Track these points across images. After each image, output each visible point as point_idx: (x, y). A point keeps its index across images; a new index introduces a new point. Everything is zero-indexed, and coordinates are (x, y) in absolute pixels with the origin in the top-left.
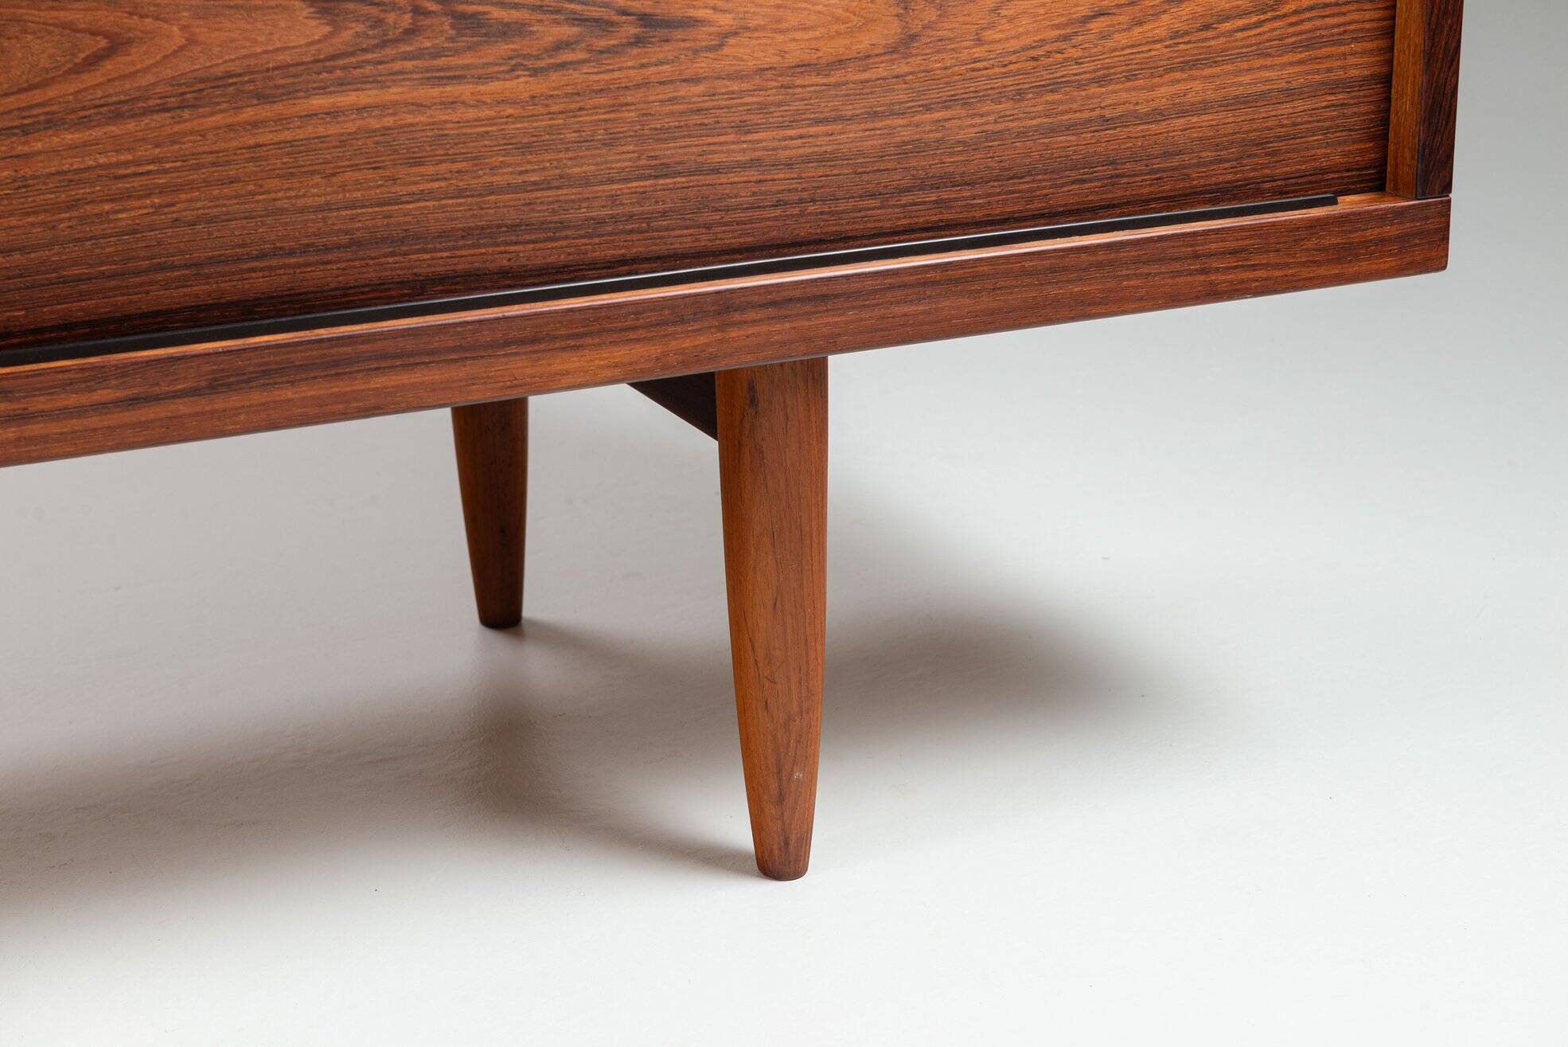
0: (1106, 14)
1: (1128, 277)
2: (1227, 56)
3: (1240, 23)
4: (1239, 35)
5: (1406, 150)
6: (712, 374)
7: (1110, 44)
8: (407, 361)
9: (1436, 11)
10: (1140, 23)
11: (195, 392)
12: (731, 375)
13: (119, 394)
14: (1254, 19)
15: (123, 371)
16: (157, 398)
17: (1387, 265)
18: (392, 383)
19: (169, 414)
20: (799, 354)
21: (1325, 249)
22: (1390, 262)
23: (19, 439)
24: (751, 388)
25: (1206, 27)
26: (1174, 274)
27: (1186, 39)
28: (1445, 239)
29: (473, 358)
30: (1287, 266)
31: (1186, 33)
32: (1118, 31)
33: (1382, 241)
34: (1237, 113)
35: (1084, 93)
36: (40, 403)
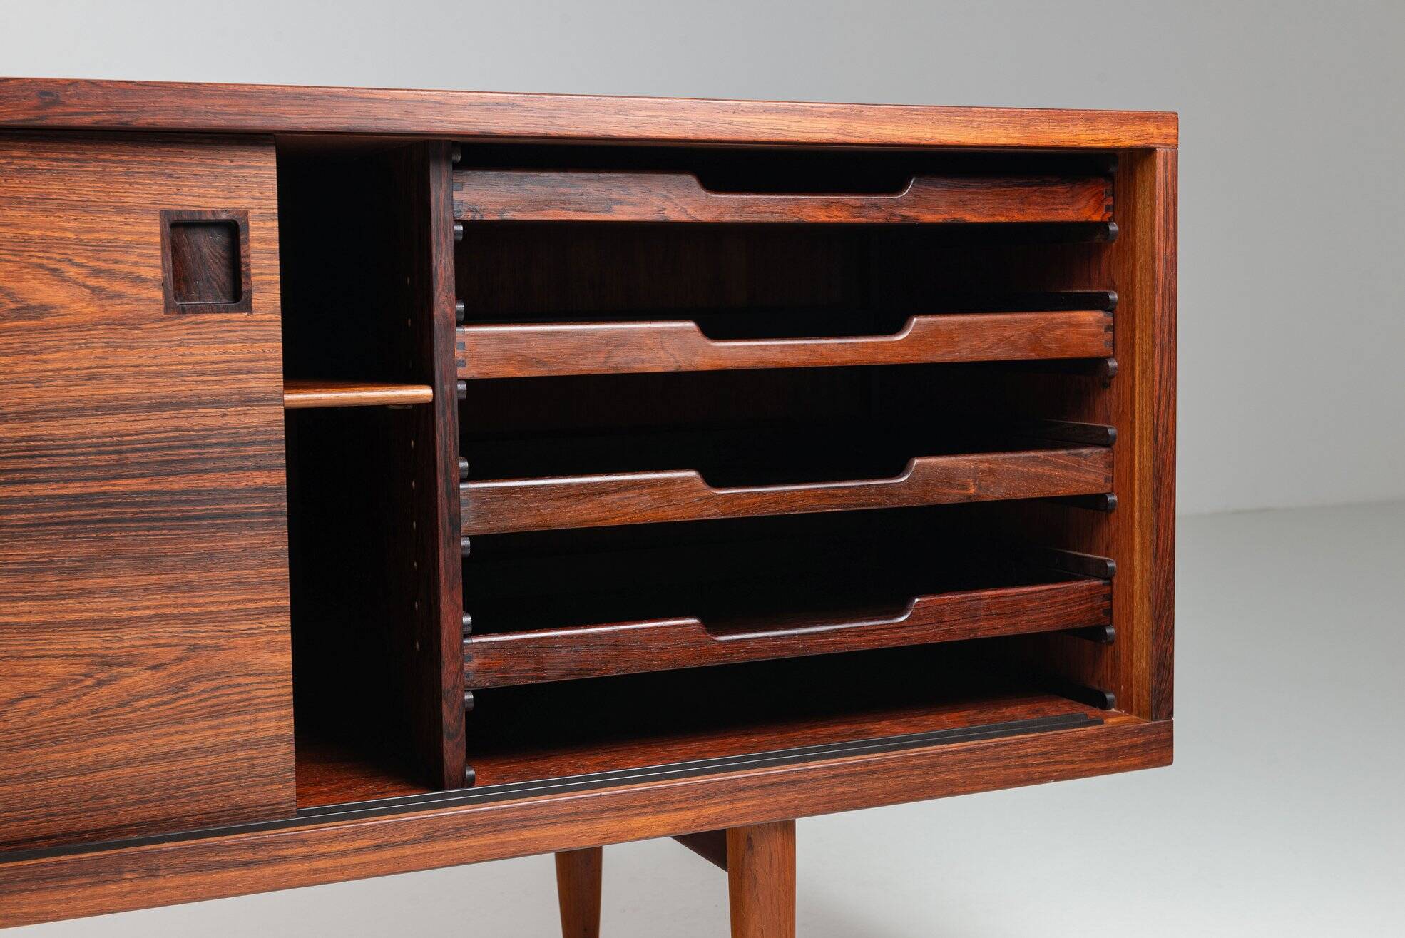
0: (33, 697)
1: (978, 770)
2: (143, 725)
3: (154, 701)
4: (153, 709)
5: (1144, 691)
6: (723, 831)
7: (37, 719)
8: (542, 822)
9: (1158, 608)
10: (64, 703)
11: (415, 841)
12: (736, 831)
13: (371, 843)
14: (166, 698)
15: (373, 829)
16: (394, 845)
17: (1136, 762)
18: (534, 836)
19: (399, 855)
20: (779, 817)
21: (1097, 752)
22: (1138, 760)
23: (309, 870)
24: (749, 839)
25: (124, 704)
26: (1006, 767)
27: (106, 713)
28: (1171, 745)
29: (583, 820)
30: (1074, 762)
31: (105, 709)
32: (45, 709)
33: (1131, 747)
34: (157, 766)
35: (16, 755)
36: (324, 848)
